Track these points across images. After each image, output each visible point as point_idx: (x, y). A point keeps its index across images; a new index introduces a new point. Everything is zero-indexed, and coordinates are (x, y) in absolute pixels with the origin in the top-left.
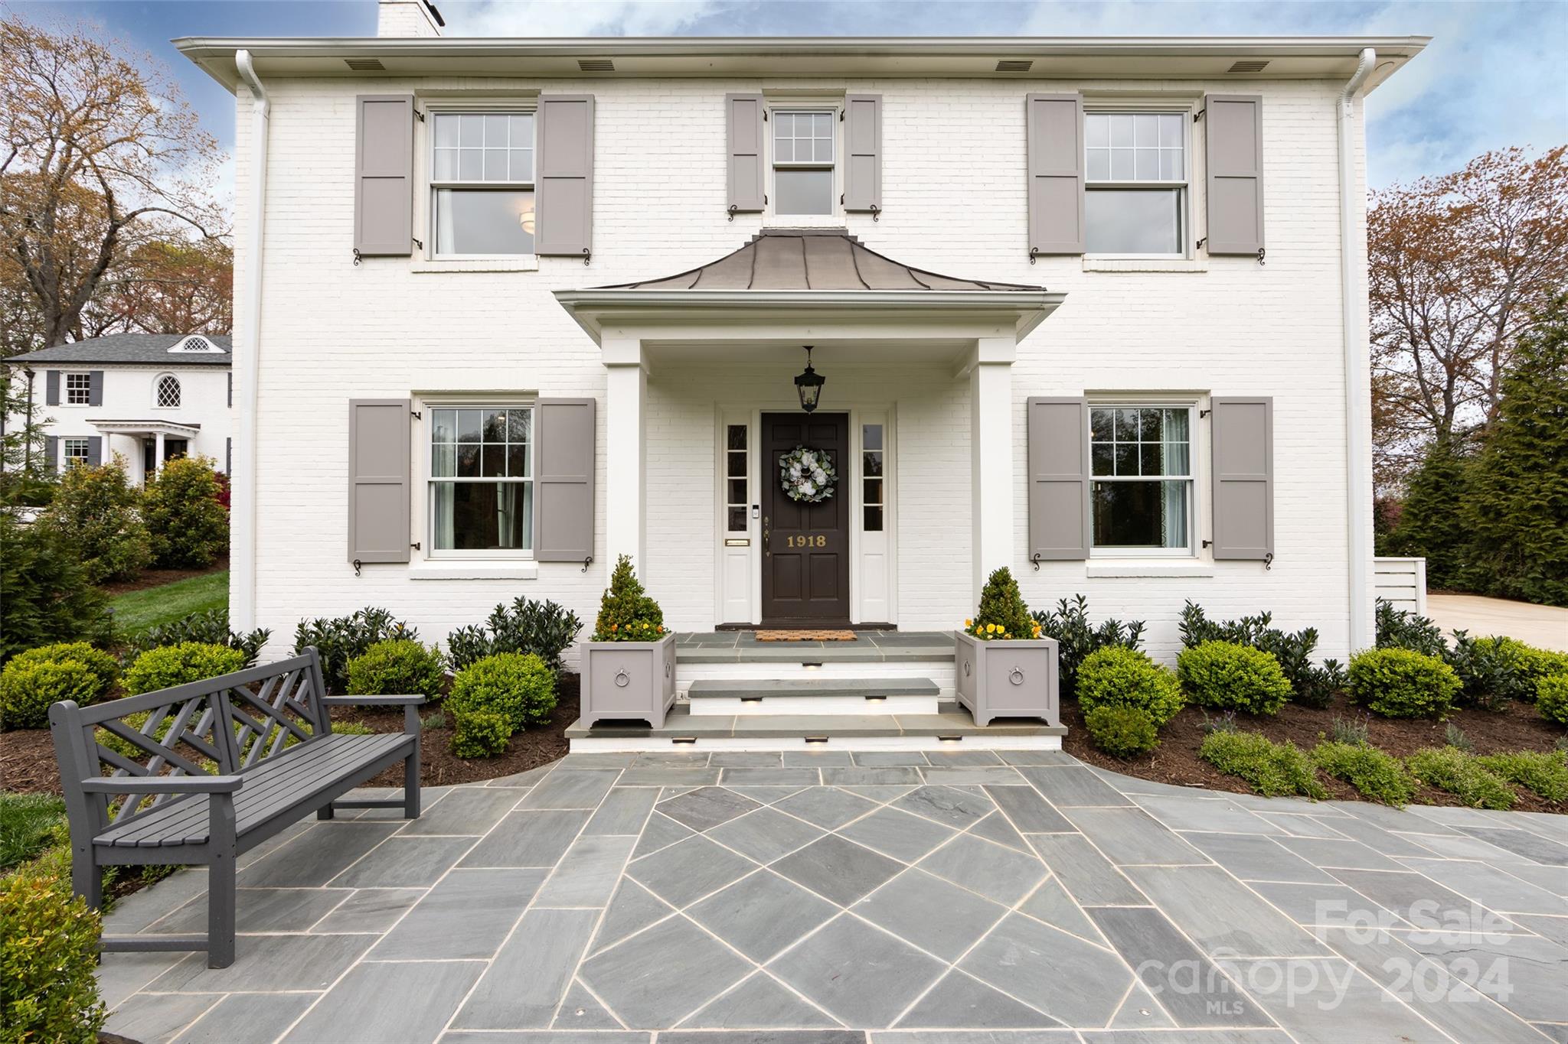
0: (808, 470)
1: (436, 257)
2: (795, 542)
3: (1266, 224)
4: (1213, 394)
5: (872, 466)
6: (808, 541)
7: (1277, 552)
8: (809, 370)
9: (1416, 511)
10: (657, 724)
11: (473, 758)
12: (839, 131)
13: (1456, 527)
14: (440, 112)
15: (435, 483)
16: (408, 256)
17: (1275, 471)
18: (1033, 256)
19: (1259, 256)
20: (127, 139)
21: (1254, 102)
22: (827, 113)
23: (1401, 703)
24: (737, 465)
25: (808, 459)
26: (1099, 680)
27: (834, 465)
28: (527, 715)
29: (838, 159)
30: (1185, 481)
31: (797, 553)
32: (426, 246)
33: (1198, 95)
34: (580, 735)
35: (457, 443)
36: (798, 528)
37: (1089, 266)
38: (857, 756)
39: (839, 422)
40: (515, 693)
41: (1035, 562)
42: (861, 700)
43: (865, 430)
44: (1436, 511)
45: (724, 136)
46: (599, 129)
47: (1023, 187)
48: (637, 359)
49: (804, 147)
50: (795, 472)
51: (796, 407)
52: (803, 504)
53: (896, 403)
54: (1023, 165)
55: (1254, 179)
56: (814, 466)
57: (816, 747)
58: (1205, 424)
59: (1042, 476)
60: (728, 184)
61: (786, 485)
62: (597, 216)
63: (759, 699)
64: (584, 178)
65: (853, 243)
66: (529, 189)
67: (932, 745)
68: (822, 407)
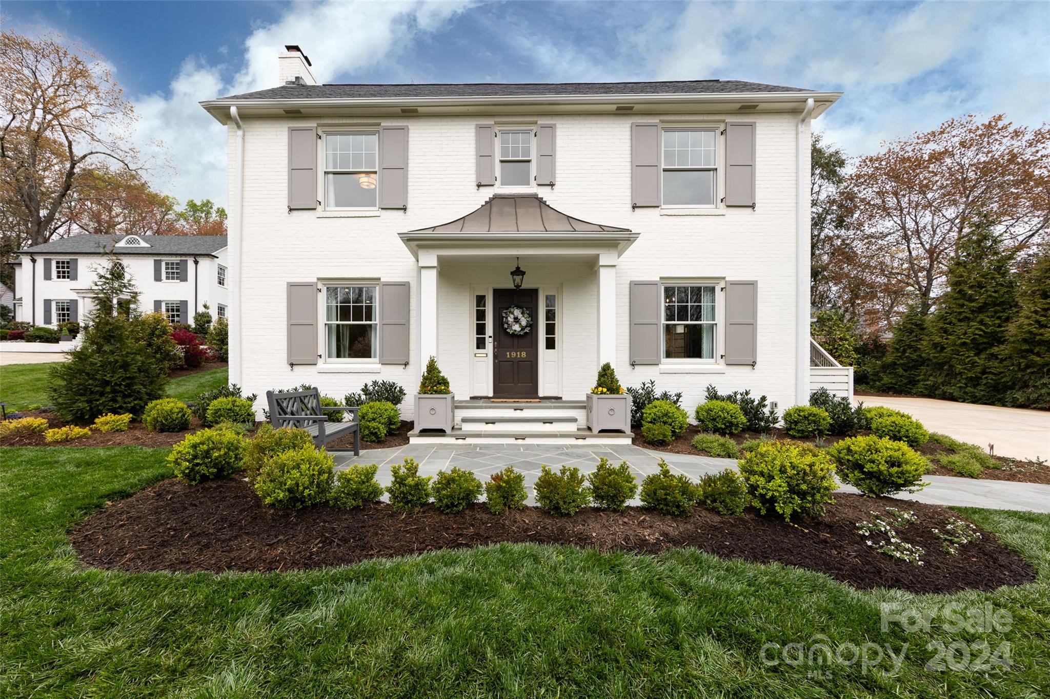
0: (517, 318)
1: (327, 209)
2: (510, 355)
3: (757, 190)
4: (727, 279)
5: (550, 315)
6: (517, 355)
7: (759, 360)
8: (518, 268)
9: (898, 347)
10: (448, 431)
11: (371, 442)
12: (534, 143)
13: (920, 356)
14: (329, 134)
15: (328, 324)
16: (315, 209)
17: (758, 319)
18: (634, 207)
19: (753, 207)
20: (79, 107)
21: (752, 125)
22: (527, 132)
23: (802, 430)
24: (481, 315)
25: (517, 312)
26: (650, 414)
27: (530, 315)
28: (390, 428)
29: (533, 157)
30: (713, 325)
31: (511, 361)
32: (322, 203)
33: (723, 121)
34: (414, 436)
35: (339, 305)
36: (512, 348)
37: (665, 212)
38: (538, 445)
39: (533, 294)
40: (385, 417)
41: (633, 365)
42: (541, 424)
43: (547, 298)
44: (910, 347)
45: (474, 146)
46: (410, 143)
47: (630, 171)
48: (436, 265)
49: (515, 151)
50: (511, 319)
51: (511, 286)
52: (514, 335)
53: (562, 284)
54: (629, 160)
55: (751, 166)
56: (520, 316)
57: (520, 442)
58: (723, 294)
59: (637, 321)
60: (477, 171)
61: (506, 326)
62: (409, 188)
63: (493, 423)
64: (402, 169)
65: (541, 202)
66: (375, 173)
67: (573, 441)
68: (524, 286)
